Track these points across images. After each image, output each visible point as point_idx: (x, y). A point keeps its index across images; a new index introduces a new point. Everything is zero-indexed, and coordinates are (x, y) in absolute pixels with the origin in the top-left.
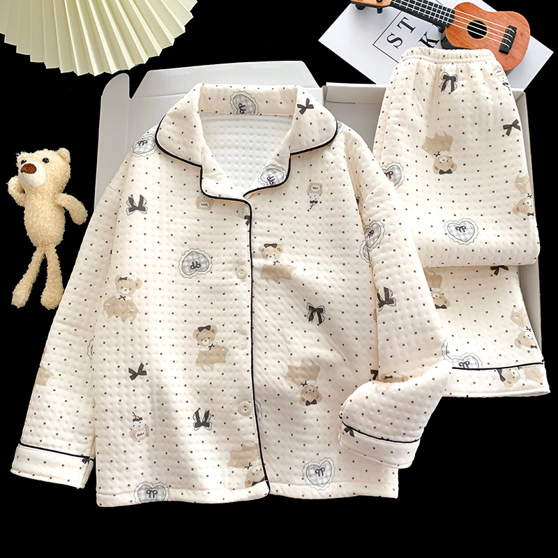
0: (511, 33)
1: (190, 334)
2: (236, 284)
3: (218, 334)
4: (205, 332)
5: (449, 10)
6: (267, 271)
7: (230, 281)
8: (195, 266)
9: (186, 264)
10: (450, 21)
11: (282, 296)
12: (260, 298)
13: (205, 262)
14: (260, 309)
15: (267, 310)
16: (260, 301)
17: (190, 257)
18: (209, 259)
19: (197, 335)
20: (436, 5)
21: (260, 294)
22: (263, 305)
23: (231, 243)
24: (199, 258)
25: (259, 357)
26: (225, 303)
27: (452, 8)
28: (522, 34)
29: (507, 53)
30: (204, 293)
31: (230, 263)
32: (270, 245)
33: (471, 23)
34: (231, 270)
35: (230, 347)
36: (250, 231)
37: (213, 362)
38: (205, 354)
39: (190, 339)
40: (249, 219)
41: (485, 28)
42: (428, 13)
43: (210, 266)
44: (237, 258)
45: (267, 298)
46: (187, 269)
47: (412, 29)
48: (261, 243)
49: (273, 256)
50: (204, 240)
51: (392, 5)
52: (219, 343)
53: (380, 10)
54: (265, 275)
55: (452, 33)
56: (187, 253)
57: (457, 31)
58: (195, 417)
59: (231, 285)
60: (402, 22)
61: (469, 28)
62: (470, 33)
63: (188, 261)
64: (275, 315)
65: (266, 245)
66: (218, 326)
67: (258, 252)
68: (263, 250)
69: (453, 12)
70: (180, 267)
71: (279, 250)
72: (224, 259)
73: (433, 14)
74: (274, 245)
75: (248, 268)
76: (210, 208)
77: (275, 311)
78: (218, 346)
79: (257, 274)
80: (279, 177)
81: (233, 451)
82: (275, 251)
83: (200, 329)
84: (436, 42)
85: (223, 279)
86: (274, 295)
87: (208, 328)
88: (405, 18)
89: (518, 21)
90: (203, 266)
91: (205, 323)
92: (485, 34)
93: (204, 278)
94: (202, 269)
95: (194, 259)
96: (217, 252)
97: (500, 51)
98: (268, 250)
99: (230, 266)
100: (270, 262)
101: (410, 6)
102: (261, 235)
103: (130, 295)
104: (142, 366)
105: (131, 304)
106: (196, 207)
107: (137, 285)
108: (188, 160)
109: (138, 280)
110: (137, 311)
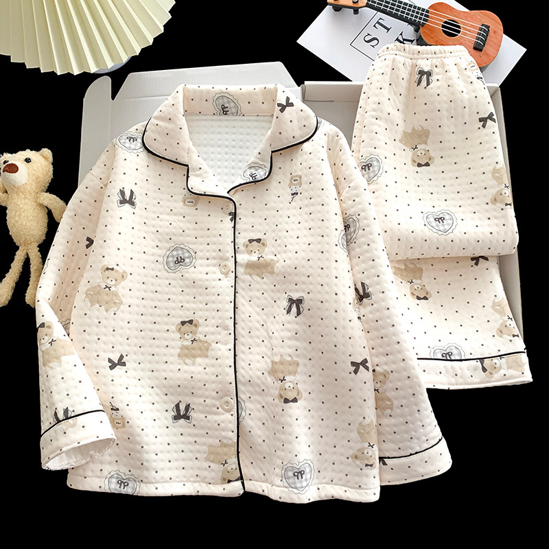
0: (485, 31)
1: (173, 328)
2: (220, 280)
3: (200, 329)
4: (187, 327)
5: (423, 10)
6: (250, 266)
7: (214, 276)
8: (179, 261)
9: (170, 259)
10: (424, 20)
11: (266, 291)
12: (243, 293)
13: (189, 257)
14: (243, 305)
15: (251, 306)
16: (243, 297)
17: (175, 253)
18: (193, 254)
19: (180, 329)
20: (410, 6)
21: (243, 289)
22: (246, 300)
23: (215, 239)
24: (183, 253)
25: (243, 352)
26: (207, 298)
27: (426, 8)
28: (495, 32)
29: (481, 50)
30: (188, 287)
31: (214, 258)
32: (254, 240)
33: (445, 22)
34: (214, 266)
35: (213, 342)
36: (234, 227)
37: (194, 356)
38: (187, 348)
39: (173, 332)
40: (234, 216)
41: (459, 27)
42: (403, 12)
43: (194, 261)
44: (221, 254)
45: (251, 293)
46: (172, 264)
47: (388, 29)
48: (245, 238)
49: (257, 252)
50: (188, 236)
51: (367, 5)
52: (202, 337)
53: (356, 11)
54: (248, 270)
55: (427, 32)
56: (172, 249)
57: (432, 30)
58: (175, 410)
59: (214, 280)
60: (378, 23)
61: (443, 26)
62: (444, 31)
63: (173, 256)
64: (259, 310)
65: (251, 241)
66: (200, 321)
67: (242, 248)
68: (247, 246)
69: (427, 11)
70: (165, 263)
71: (263, 244)
72: (208, 254)
73: (408, 14)
74: (259, 240)
75: (231, 264)
76: (195, 205)
77: (258, 306)
78: (201, 341)
79: (240, 270)
80: (261, 174)
81: (211, 446)
82: (259, 246)
83: (183, 323)
84: (412, 41)
85: (207, 274)
86: (258, 291)
87: (191, 322)
88: (381, 19)
89: (491, 20)
90: (187, 260)
91: (187, 317)
92: (459, 32)
93: (187, 272)
94: (185, 264)
95: (178, 255)
96: (201, 247)
97: (475, 48)
98: (252, 246)
99: (215, 262)
100: (254, 258)
101: (385, 6)
102: (245, 231)
103: (115, 285)
104: (122, 357)
105: (116, 295)
106: (182, 204)
107: (123, 276)
108: (175, 160)
109: (124, 272)
110: (121, 303)
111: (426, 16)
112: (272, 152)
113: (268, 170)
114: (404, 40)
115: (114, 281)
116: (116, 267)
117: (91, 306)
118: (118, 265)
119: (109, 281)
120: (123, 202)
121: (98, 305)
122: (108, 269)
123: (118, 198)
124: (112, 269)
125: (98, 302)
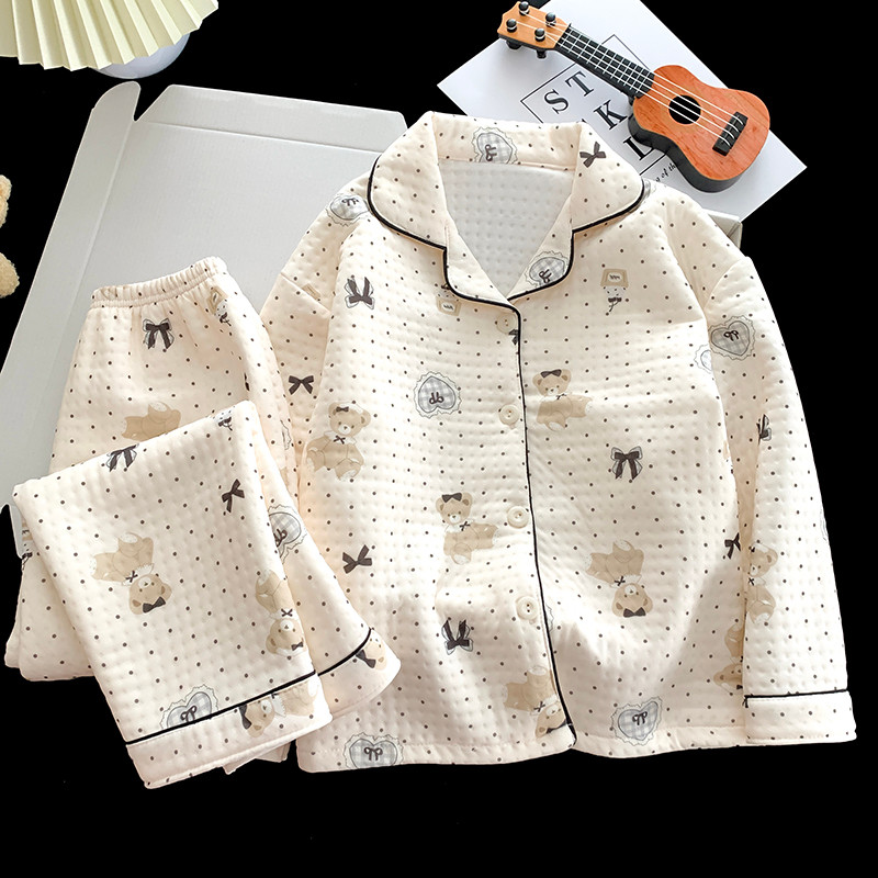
0: (737, 123)
1: (431, 505)
2: (502, 432)
3: (474, 507)
4: (452, 504)
5: (645, 73)
6: (545, 410)
7: (492, 426)
8: (436, 399)
9: (423, 395)
10: (643, 88)
11: (572, 445)
12: (538, 452)
13: (449, 395)
14: (540, 470)
15: (552, 470)
16: (539, 458)
17: (428, 385)
18: (456, 390)
19: (442, 507)
21: (538, 446)
22: (544, 463)
23: (490, 370)
24: (441, 388)
25: (544, 540)
26: (483, 460)
27: (652, 71)
28: (755, 129)
29: (725, 154)
30: (450, 443)
31: (491, 399)
32: (550, 373)
33: (677, 99)
34: (491, 411)
35: (498, 523)
36: (519, 353)
37: (468, 550)
38: (455, 536)
39: (432, 512)
40: (517, 336)
41: (698, 111)
42: (612, 70)
43: (458, 401)
44: (501, 393)
45: (549, 452)
46: (425, 403)
47: (588, 92)
48: (536, 371)
49: (555, 389)
50: (447, 362)
51: (557, 48)
52: (478, 519)
53: (541, 54)
54: (543, 417)
55: (644, 108)
56: (425, 378)
57: (653, 106)
58: (445, 633)
59: (494, 433)
60: (574, 78)
61: (672, 105)
62: (672, 113)
63: (426, 391)
64: (564, 475)
65: (544, 374)
66: (473, 494)
67: (531, 385)
68: (539, 382)
69: (651, 76)
70: (417, 399)
71: (565, 378)
72: (479, 393)
74: (557, 373)
75: (518, 407)
76: (456, 313)
77: (563, 470)
78: (476, 525)
79: (532, 418)
80: (557, 270)
81: (512, 684)
82: (559, 381)
83: (446, 498)
84: (622, 119)
85: (481, 423)
86: (561, 446)
87: (458, 496)
88: (580, 73)
90: (447, 400)
91: (452, 490)
92: (695, 118)
93: (449, 420)
94: (444, 405)
95: (434, 389)
96: (468, 380)
97: (715, 149)
98: (547, 382)
99: (491, 404)
100: (551, 398)
101: (584, 54)
102: (535, 359)
103: (351, 435)
104: (365, 550)
105: (353, 450)
106: (436, 308)
107: (363, 421)
108: (426, 239)
109: (365, 413)
110: (362, 463)
111: (647, 82)
112: (574, 231)
113: (567, 262)
114: (609, 113)
115: (349, 428)
116: (351, 406)
117: (315, 470)
118: (354, 402)
119: (341, 429)
120: (355, 299)
121: (325, 468)
122: (339, 409)
123: (346, 293)
124: (346, 409)
125: (325, 464)
